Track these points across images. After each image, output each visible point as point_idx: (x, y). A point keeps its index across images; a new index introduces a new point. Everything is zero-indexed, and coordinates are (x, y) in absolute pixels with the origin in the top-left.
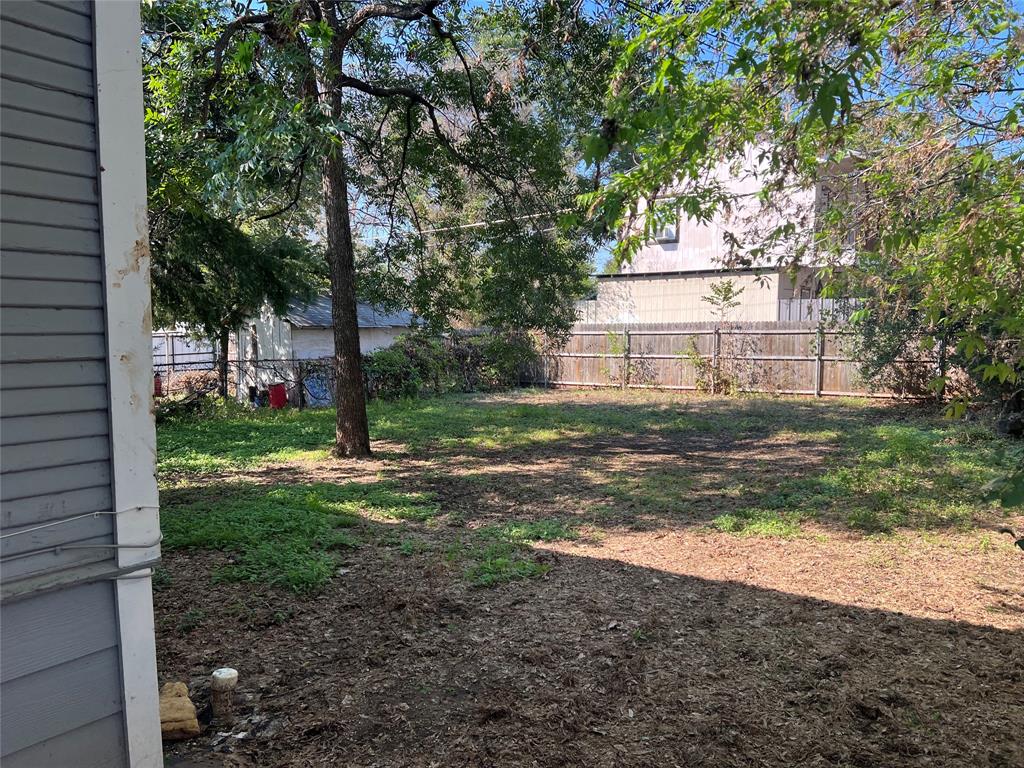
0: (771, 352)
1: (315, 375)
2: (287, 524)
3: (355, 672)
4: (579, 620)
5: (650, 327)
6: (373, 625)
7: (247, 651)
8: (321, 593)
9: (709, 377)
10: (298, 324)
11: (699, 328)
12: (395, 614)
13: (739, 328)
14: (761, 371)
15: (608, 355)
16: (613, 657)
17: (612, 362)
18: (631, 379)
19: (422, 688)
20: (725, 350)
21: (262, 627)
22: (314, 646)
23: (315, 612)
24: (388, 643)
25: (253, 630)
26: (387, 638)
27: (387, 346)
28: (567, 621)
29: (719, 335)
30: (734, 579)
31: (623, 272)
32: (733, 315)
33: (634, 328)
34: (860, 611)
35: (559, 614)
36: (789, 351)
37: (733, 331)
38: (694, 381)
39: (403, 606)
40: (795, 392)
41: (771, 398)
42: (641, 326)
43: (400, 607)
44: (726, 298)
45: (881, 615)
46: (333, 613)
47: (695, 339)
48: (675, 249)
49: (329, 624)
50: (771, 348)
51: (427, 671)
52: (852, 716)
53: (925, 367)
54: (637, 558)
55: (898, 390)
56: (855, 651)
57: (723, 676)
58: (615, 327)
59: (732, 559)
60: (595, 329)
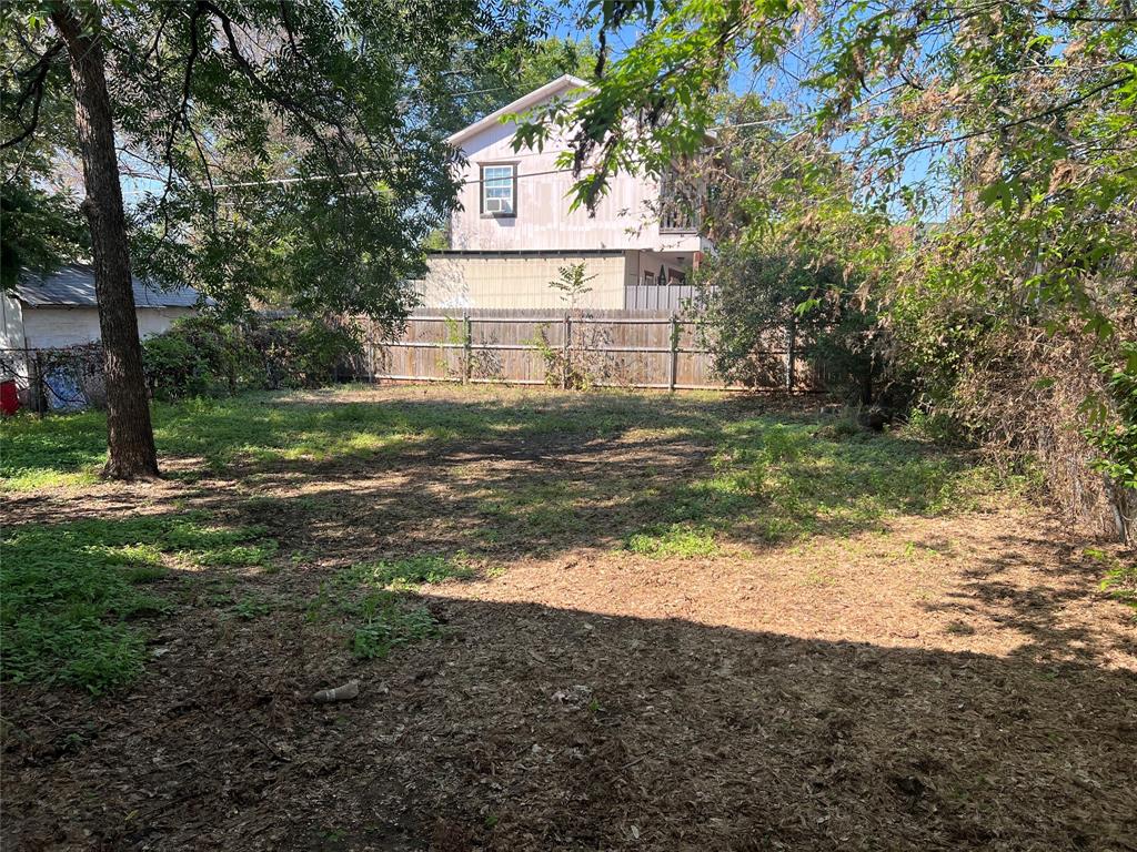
0: (623, 343)
1: (62, 369)
2: (57, 586)
3: (218, 819)
4: (513, 692)
5: (494, 313)
6: (226, 734)
7: (31, 806)
8: (132, 691)
9: (559, 370)
10: (34, 301)
11: (549, 316)
12: (255, 713)
13: (590, 316)
14: (613, 364)
15: (446, 345)
16: (579, 745)
17: (450, 353)
18: (473, 373)
19: (329, 834)
20: (576, 339)
21: (47, 758)
22: (139, 782)
23: (129, 724)
24: (255, 760)
25: (33, 766)
26: (252, 753)
27: (162, 331)
28: (497, 695)
29: (570, 323)
30: (675, 615)
31: (454, 249)
32: (585, 302)
33: (475, 314)
34: (825, 645)
35: (484, 686)
36: (642, 341)
37: (584, 319)
38: (544, 374)
39: (267, 700)
40: (649, 385)
41: (625, 393)
42: (482, 313)
43: (263, 701)
44: (577, 283)
45: (848, 649)
46: (159, 721)
47: (545, 328)
48: (512, 225)
49: (156, 742)
50: (624, 339)
51: (329, 802)
52: (892, 794)
53: (775, 359)
54: (553, 598)
55: (749, 382)
56: (846, 699)
57: (722, 755)
58: (453, 312)
59: (662, 589)
60: (429, 314)
